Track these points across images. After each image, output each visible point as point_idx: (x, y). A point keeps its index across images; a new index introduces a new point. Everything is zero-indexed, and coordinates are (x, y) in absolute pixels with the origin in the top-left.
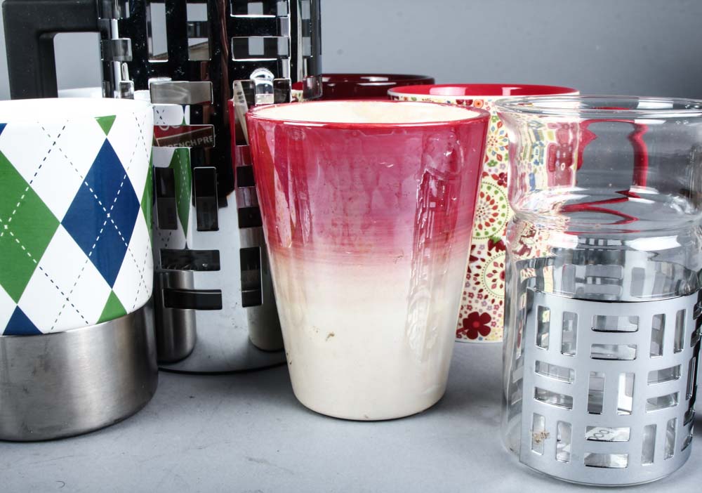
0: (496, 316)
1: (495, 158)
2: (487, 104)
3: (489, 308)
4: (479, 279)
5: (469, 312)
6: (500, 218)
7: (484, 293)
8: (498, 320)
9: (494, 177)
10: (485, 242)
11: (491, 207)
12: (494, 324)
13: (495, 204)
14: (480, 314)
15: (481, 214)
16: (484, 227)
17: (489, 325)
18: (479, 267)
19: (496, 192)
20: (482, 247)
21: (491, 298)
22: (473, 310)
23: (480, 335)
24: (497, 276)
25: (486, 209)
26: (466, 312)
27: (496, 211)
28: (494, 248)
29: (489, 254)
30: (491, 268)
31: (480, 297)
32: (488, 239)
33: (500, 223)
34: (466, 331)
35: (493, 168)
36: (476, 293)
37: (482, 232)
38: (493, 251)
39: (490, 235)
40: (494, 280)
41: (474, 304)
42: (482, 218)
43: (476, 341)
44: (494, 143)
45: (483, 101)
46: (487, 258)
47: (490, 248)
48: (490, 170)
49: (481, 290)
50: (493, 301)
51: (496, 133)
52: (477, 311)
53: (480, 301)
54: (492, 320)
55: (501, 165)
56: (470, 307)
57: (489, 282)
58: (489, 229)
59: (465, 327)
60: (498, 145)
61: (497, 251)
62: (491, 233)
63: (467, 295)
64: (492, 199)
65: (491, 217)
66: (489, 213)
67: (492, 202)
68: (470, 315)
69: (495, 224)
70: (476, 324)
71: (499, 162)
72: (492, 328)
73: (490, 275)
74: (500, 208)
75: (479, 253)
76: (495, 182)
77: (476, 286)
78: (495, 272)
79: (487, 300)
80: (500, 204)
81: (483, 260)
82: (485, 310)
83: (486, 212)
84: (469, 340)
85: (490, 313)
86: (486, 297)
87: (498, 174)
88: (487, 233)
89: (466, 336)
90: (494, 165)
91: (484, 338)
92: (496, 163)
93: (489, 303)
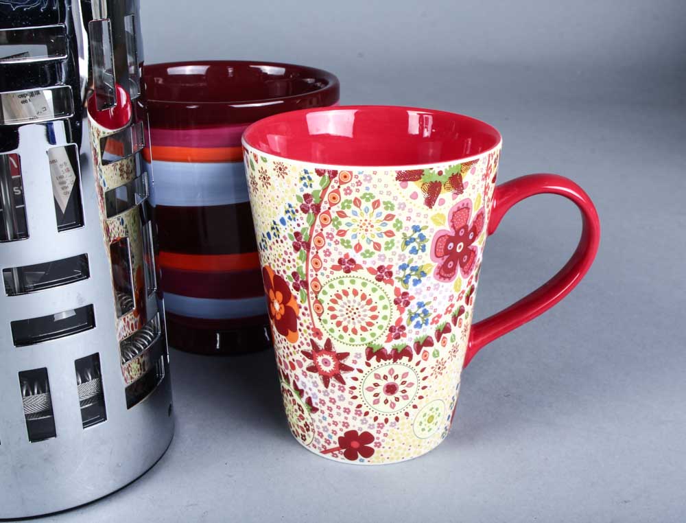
0: (381, 436)
1: (371, 248)
2: (357, 177)
3: (371, 427)
4: (356, 393)
5: (345, 430)
6: (380, 321)
7: (364, 410)
8: (383, 441)
9: (371, 270)
10: (362, 350)
11: (369, 307)
12: (378, 445)
13: (373, 304)
14: (360, 433)
15: (355, 316)
16: (360, 332)
17: (371, 445)
18: (355, 379)
19: (374, 290)
20: (358, 355)
21: (372, 415)
22: (350, 428)
23: (360, 456)
24: (380, 390)
25: (360, 310)
26: (341, 430)
27: (375, 313)
28: (375, 357)
29: (368, 365)
30: (371, 381)
31: (358, 413)
32: (365, 347)
33: (381, 327)
34: (343, 451)
35: (368, 260)
36: (353, 408)
37: (357, 338)
38: (373, 360)
39: (367, 342)
40: (376, 395)
41: (350, 421)
42: (356, 320)
43: (357, 462)
44: (369, 228)
45: (351, 173)
46: (365, 369)
47: (369, 357)
48: (365, 262)
49: (359, 406)
50: (376, 419)
51: (371, 216)
52: (356, 429)
53: (359, 418)
54: (376, 440)
55: (380, 256)
56: (346, 425)
57: (369, 397)
58: (366, 335)
59: (342, 446)
60: (374, 231)
61: (378, 360)
62: (369, 339)
63: (342, 410)
64: (368, 298)
65: (369, 320)
66: (365, 316)
67: (369, 302)
68: (346, 434)
69: (375, 329)
70: (355, 444)
71: (377, 253)
72: (376, 449)
73: (369, 389)
74: (380, 308)
75: (355, 362)
76: (373, 277)
77: (352, 400)
78: (376, 385)
79: (367, 417)
80: (380, 305)
81: (360, 371)
82: (365, 429)
83: (362, 314)
84: (347, 461)
85: (373, 432)
86: (367, 414)
87: (375, 267)
88: (363, 339)
89: (343, 456)
90: (370, 256)
91: (366, 460)
92: (373, 253)
93: (371, 421)
